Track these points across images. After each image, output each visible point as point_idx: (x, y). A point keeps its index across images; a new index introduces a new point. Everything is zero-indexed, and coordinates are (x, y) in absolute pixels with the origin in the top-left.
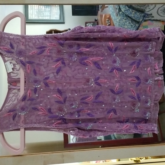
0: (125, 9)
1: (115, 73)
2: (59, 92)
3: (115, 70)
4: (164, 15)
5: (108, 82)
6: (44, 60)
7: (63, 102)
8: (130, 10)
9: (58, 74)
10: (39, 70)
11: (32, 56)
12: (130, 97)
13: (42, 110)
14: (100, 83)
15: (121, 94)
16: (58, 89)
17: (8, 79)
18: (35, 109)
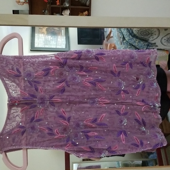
0: (129, 38)
4: (168, 44)
8: (134, 39)
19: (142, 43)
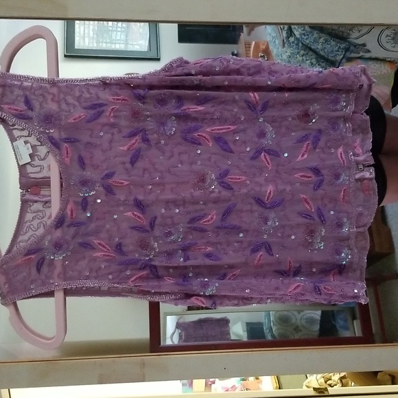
1: (265, 160)
2: (139, 205)
3: (263, 154)
5: (248, 182)
6: (102, 134)
7: (149, 229)
9: (135, 165)
10: (91, 158)
11: (75, 127)
12: (300, 214)
13: (101, 247)
14: (229, 183)
15: (279, 208)
16: (136, 200)
17: (20, 179)
18: (86, 246)
19: (333, 43)
